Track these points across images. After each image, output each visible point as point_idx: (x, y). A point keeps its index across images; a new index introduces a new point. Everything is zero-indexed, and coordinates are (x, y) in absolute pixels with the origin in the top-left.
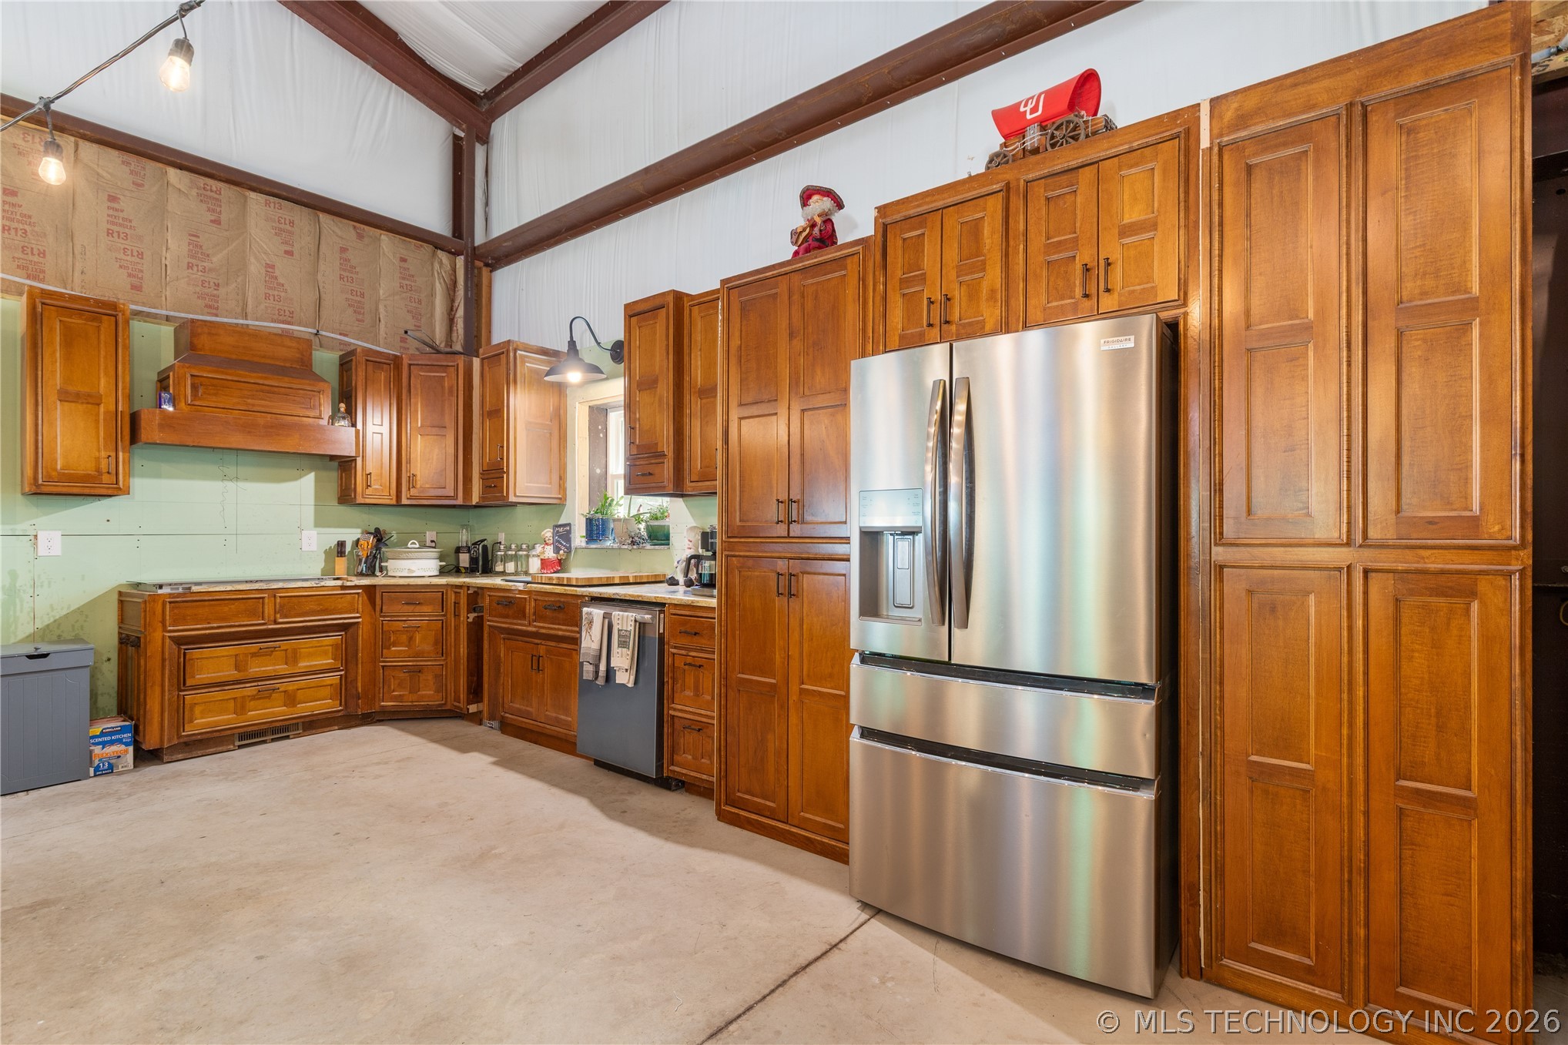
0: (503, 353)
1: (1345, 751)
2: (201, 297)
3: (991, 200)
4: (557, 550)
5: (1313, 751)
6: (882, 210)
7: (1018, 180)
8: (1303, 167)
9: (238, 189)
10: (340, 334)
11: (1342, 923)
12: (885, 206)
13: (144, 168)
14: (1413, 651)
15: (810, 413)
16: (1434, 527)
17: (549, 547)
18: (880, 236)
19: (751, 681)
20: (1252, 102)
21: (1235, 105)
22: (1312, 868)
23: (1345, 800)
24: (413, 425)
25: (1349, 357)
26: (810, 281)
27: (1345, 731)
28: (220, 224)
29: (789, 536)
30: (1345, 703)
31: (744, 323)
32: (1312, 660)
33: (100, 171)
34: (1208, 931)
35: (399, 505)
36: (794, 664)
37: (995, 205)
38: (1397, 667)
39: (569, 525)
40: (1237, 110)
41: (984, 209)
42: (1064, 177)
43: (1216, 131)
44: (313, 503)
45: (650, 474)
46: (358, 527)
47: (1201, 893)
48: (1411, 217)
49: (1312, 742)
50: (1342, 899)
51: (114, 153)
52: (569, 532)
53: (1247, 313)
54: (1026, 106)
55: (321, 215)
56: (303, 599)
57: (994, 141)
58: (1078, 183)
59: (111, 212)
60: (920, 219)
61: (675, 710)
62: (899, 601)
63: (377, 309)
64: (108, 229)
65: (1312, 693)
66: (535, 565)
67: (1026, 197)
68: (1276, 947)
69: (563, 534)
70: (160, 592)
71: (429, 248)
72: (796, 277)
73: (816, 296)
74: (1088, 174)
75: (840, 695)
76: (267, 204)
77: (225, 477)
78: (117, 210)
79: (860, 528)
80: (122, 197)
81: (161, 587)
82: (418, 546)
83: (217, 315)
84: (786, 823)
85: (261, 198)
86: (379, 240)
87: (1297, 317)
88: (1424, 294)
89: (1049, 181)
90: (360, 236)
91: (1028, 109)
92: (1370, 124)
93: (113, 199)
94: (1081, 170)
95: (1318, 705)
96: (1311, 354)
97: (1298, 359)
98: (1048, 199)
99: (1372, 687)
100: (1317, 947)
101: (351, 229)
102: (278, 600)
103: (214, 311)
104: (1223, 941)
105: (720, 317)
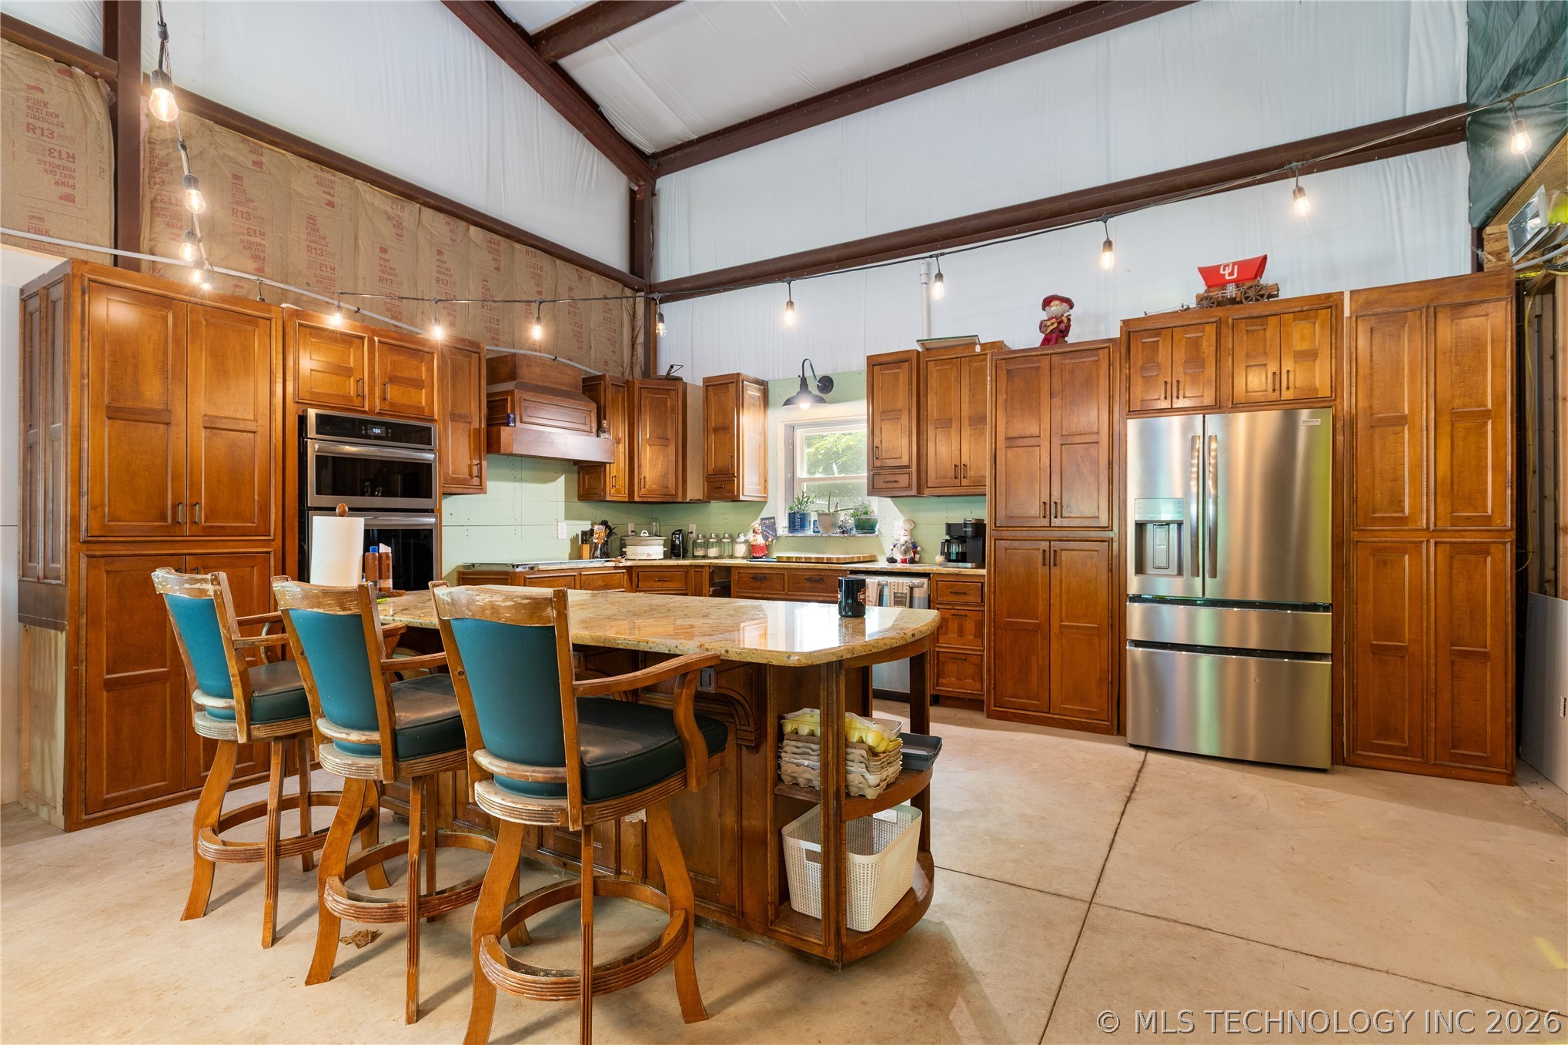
0: (733, 382)
1: (1425, 634)
2: (489, 330)
3: (1208, 327)
4: (766, 538)
5: (1407, 636)
6: (1126, 322)
7: (1227, 318)
8: (1402, 334)
9: (509, 241)
10: (568, 359)
11: (1423, 722)
12: (1128, 320)
13: (457, 227)
14: (1459, 582)
15: (1067, 446)
16: (1469, 521)
17: (759, 536)
18: (1124, 339)
19: (1017, 622)
20: (1374, 296)
21: (1364, 296)
22: (1407, 697)
23: (1425, 659)
24: (644, 436)
25: (1427, 434)
26: (1068, 361)
27: (1425, 624)
28: (499, 271)
29: (1050, 526)
30: (1425, 611)
31: (1009, 383)
32: (1407, 589)
33: (432, 231)
34: (1348, 738)
35: (631, 502)
36: (1055, 609)
37: (1211, 330)
38: (1451, 590)
39: (773, 518)
40: (1365, 299)
41: (1203, 331)
42: (1259, 320)
43: (1353, 309)
44: (564, 500)
45: (896, 481)
46: (589, 520)
47: (1344, 717)
48: (1458, 367)
49: (1407, 631)
50: (1423, 709)
51: (442, 216)
52: (774, 523)
53: (1371, 408)
54: (1224, 270)
55: (558, 261)
56: (595, 577)
57: (1201, 287)
58: (1267, 324)
59: (439, 264)
60: (1157, 332)
61: (940, 647)
62: (1157, 564)
63: (590, 338)
64: (437, 277)
65: (1407, 606)
66: (741, 550)
67: (1233, 328)
68: (1386, 740)
69: (770, 525)
70: (517, 570)
71: (620, 286)
72: (1055, 359)
73: (1072, 372)
74: (1273, 321)
75: (1094, 627)
76: (527, 253)
77: (515, 480)
78: (442, 262)
79: (1136, 521)
80: (445, 251)
81: (518, 566)
82: (647, 535)
83: (497, 346)
84: (1049, 713)
85: (524, 248)
86: (590, 280)
87: (1399, 412)
88: (1464, 406)
89: (1249, 321)
90: (580, 278)
91: (1227, 272)
92: (1438, 318)
93: (440, 253)
94: (1269, 318)
95: (1409, 612)
96: (1406, 432)
97: (1398, 433)
98: (1247, 331)
99: (1438, 601)
100: (1409, 737)
101: (575, 271)
102: (583, 578)
103: (496, 343)
104: (1357, 741)
105: (989, 378)
